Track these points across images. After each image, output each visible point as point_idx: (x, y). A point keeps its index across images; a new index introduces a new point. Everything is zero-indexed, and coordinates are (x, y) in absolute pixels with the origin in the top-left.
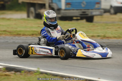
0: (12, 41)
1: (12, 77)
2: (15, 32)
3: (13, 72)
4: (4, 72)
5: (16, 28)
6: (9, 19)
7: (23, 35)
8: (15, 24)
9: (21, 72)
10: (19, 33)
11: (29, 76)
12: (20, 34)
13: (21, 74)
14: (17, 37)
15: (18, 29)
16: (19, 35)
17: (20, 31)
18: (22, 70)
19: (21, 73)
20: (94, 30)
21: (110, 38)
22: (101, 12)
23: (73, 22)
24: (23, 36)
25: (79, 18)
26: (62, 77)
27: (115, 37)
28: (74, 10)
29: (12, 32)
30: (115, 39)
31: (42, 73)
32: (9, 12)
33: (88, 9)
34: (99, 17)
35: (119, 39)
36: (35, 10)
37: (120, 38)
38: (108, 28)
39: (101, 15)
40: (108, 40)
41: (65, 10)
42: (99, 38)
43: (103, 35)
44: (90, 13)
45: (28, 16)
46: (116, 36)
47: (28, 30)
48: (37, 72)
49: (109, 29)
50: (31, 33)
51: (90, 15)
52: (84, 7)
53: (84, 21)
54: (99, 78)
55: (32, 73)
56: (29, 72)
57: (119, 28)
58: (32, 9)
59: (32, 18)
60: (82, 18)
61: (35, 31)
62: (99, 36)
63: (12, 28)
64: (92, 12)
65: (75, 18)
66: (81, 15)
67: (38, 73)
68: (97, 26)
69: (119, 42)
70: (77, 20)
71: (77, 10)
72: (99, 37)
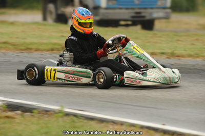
0: (17, 60)
1: (17, 120)
2: (22, 44)
3: (19, 112)
4: (4, 111)
5: (25, 39)
6: (12, 23)
7: (37, 50)
8: (23, 31)
9: (32, 112)
10: (30, 46)
11: (46, 119)
12: (31, 49)
13: (32, 116)
14: (25, 54)
15: (28, 40)
16: (29, 49)
17: (31, 44)
18: (34, 109)
19: (32, 114)
20: (156, 43)
21: (183, 56)
22: (167, 13)
23: (120, 29)
24: (37, 52)
25: (130, 23)
26: (102, 121)
27: (190, 56)
28: (121, 9)
29: (18, 45)
30: (190, 59)
31: (67, 114)
32: (13, 11)
33: (145, 8)
34: (164, 21)
35: (197, 59)
36: (56, 8)
37: (198, 57)
38: (178, 40)
39: (167, 18)
40: (179, 60)
41: (106, 9)
42: (164, 57)
43: (170, 51)
44: (148, 14)
45: (45, 19)
46: (192, 53)
47: (45, 41)
48: (60, 112)
49: (179, 42)
50: (50, 47)
51: (148, 17)
52: (139, 5)
53: (139, 27)
54: (164, 125)
55: (52, 114)
56: (47, 112)
57: (197, 40)
58: (51, 7)
59: (50, 21)
60: (134, 23)
61: (55, 44)
62: (163, 53)
63: (17, 38)
64: (151, 14)
65: (122, 23)
66: (133, 17)
67: (60, 114)
68: (160, 37)
69: (197, 64)
70: (127, 25)
71: (127, 9)
72: (164, 55)
